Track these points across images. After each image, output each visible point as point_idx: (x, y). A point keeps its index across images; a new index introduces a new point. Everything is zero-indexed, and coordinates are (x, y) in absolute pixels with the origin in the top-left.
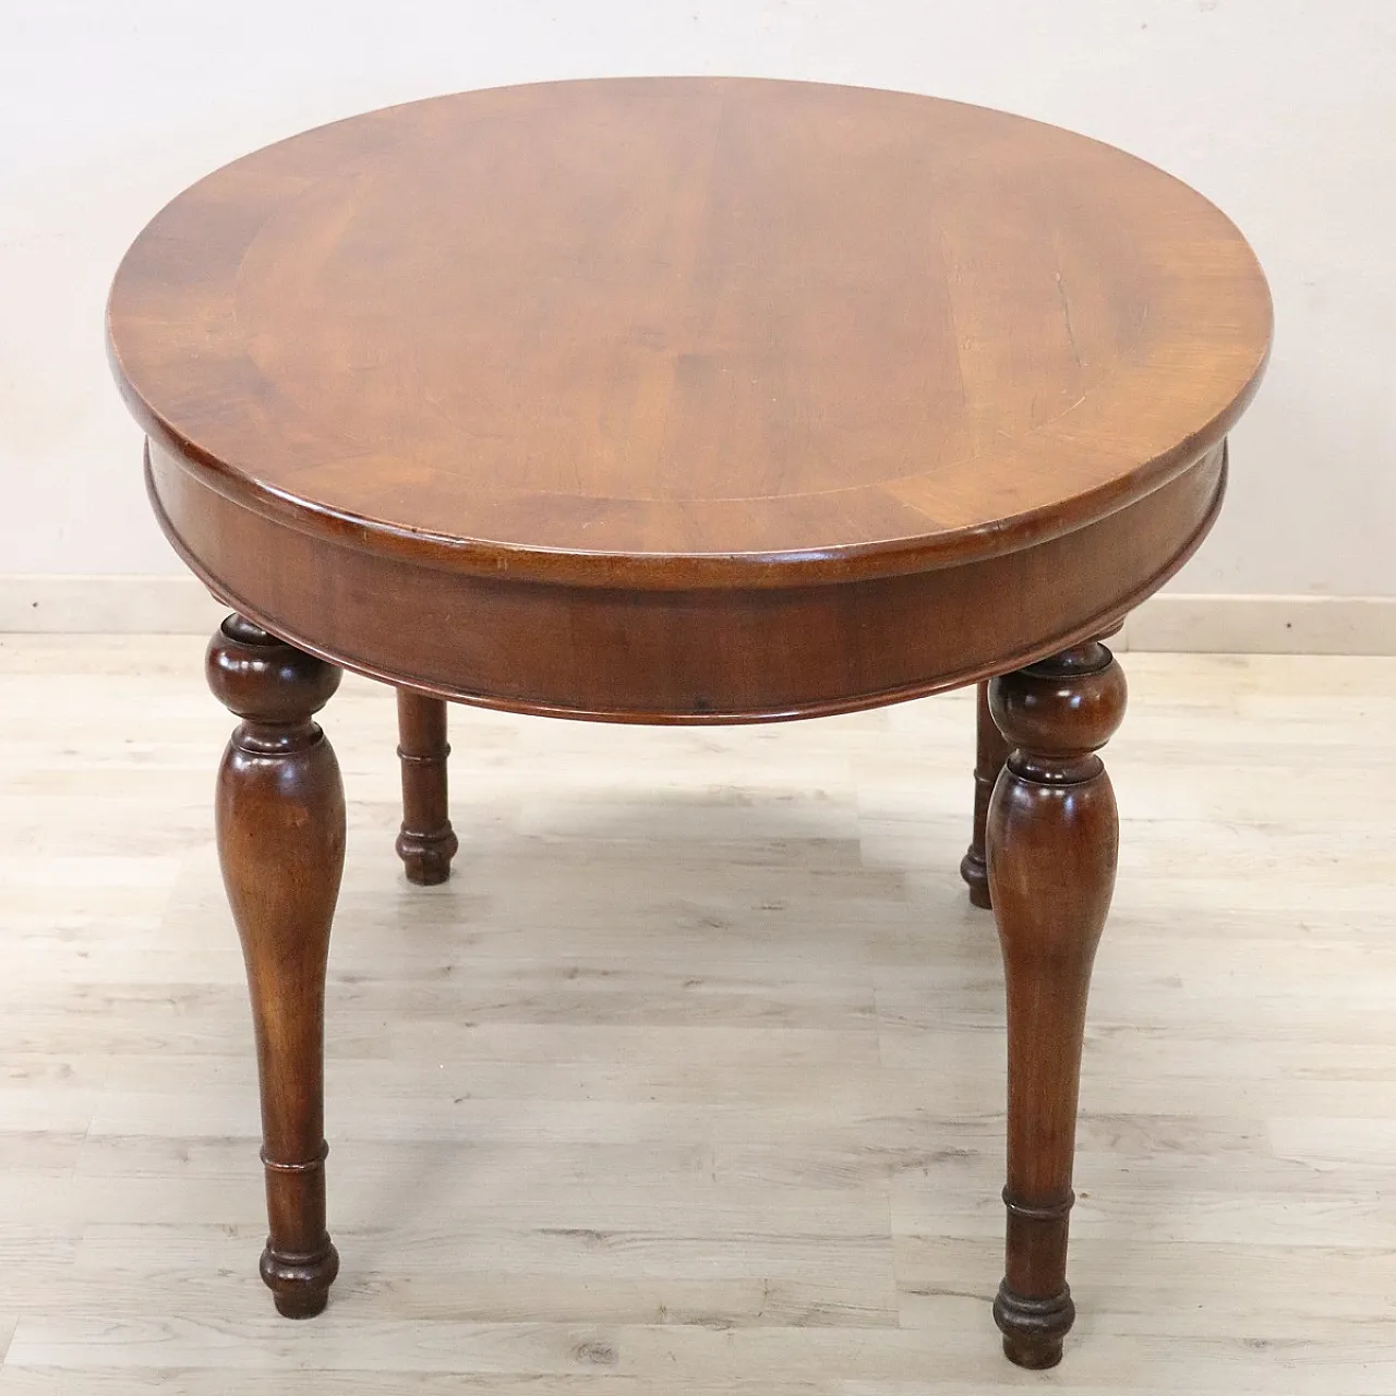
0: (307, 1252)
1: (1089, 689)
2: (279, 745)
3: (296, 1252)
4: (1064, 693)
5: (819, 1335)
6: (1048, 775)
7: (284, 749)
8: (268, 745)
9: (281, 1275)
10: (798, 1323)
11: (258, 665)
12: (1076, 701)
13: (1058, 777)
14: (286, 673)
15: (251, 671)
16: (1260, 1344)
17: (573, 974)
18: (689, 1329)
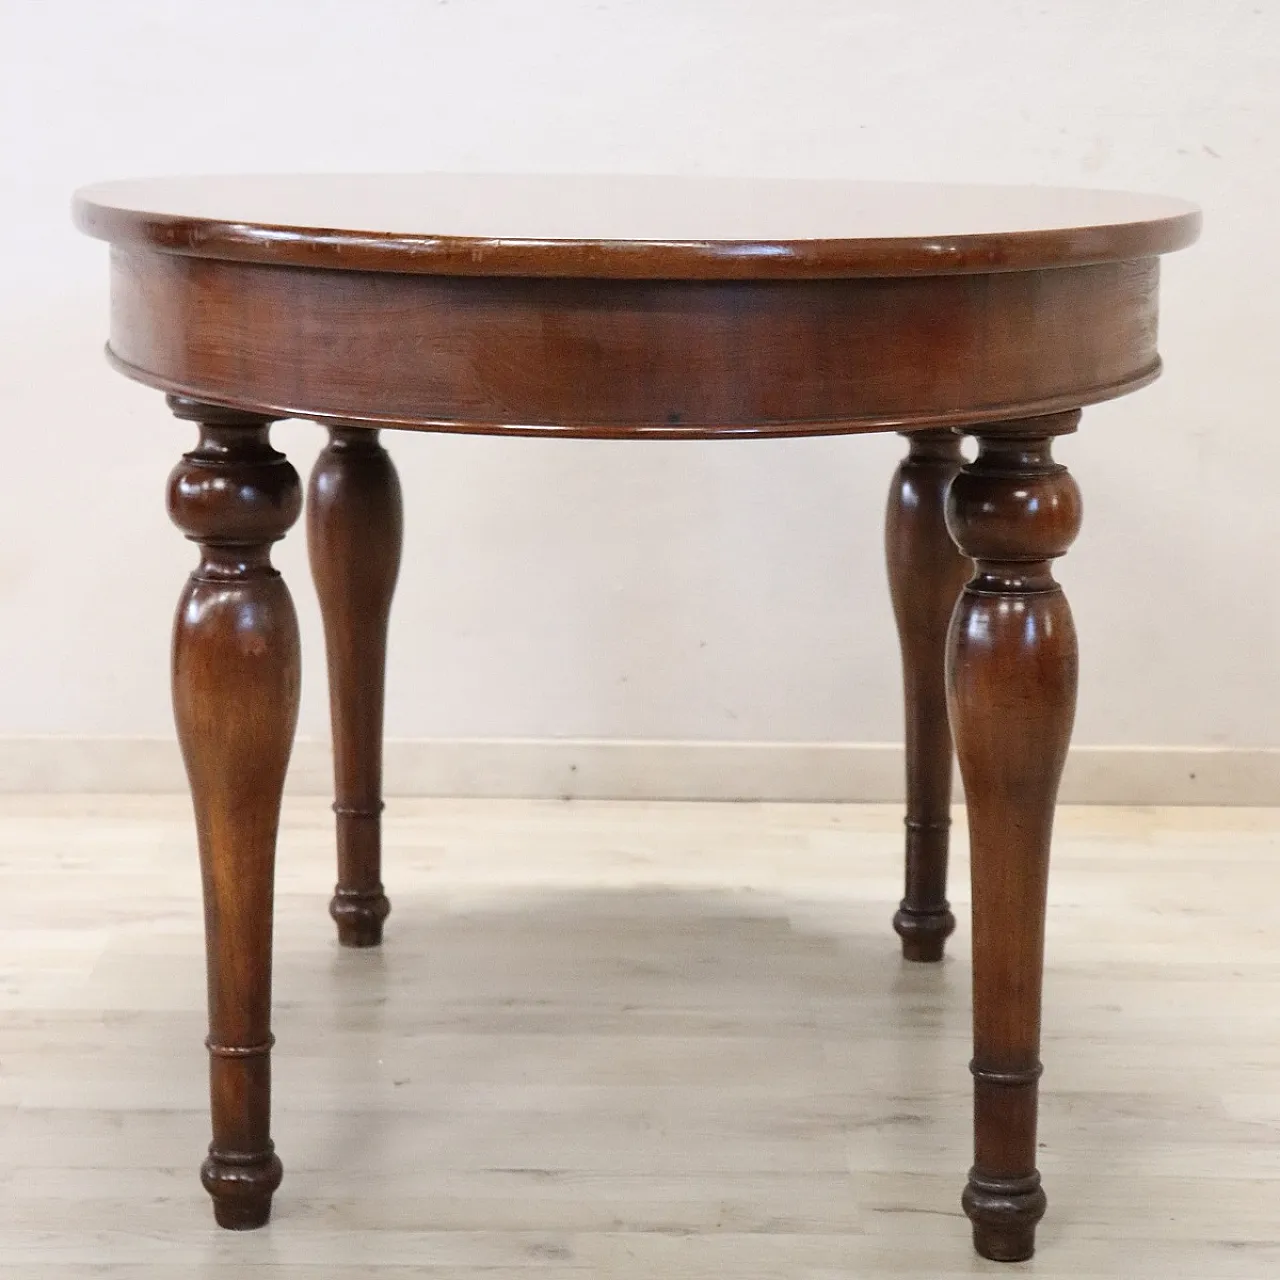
0: (251, 1151)
1: (1047, 487)
2: (237, 572)
3: (240, 1150)
4: (1021, 494)
5: (781, 1240)
6: (1008, 583)
7: (240, 577)
8: (226, 572)
9: (224, 1178)
10: (759, 1230)
11: (219, 484)
12: (1034, 505)
13: (1017, 583)
14: (246, 492)
15: (211, 491)
16: (1236, 1245)
17: (510, 1003)
18: (646, 1235)
